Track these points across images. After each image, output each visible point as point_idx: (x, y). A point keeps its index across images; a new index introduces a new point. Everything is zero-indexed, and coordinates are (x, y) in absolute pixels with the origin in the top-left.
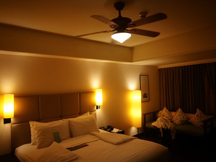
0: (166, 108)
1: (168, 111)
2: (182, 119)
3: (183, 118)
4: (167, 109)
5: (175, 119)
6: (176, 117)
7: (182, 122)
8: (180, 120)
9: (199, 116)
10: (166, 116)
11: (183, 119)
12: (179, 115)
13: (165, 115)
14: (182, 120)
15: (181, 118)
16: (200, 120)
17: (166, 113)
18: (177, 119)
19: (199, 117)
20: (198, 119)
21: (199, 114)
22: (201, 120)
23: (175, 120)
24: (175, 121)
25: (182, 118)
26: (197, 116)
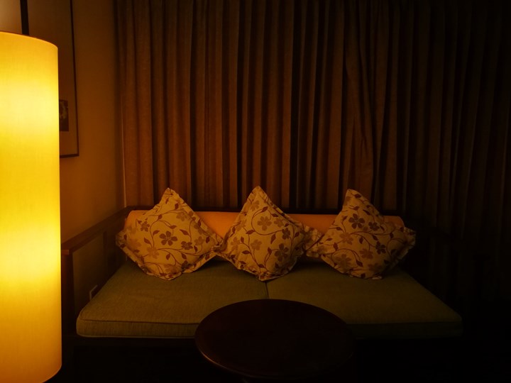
0: (176, 196)
1: (188, 209)
2: (282, 241)
3: (284, 237)
4: (186, 201)
5: (242, 247)
6: (249, 233)
7: (280, 259)
8: (270, 251)
9: (366, 225)
10: (187, 239)
11: (287, 243)
12: (264, 223)
13: (176, 233)
14: (281, 246)
15: (273, 238)
16: (374, 243)
17: (185, 224)
18: (257, 245)
19: (365, 230)
20: (361, 241)
21: (361, 215)
22: (378, 243)
23: (245, 252)
24: (241, 257)
25: (279, 235)
26: (356, 221)
